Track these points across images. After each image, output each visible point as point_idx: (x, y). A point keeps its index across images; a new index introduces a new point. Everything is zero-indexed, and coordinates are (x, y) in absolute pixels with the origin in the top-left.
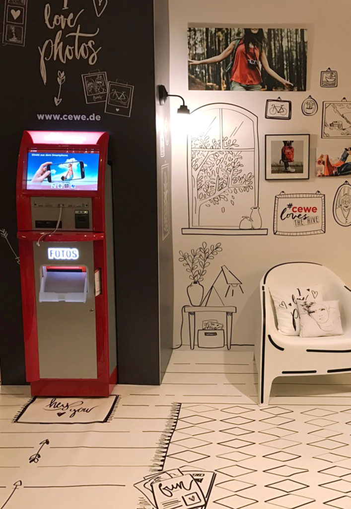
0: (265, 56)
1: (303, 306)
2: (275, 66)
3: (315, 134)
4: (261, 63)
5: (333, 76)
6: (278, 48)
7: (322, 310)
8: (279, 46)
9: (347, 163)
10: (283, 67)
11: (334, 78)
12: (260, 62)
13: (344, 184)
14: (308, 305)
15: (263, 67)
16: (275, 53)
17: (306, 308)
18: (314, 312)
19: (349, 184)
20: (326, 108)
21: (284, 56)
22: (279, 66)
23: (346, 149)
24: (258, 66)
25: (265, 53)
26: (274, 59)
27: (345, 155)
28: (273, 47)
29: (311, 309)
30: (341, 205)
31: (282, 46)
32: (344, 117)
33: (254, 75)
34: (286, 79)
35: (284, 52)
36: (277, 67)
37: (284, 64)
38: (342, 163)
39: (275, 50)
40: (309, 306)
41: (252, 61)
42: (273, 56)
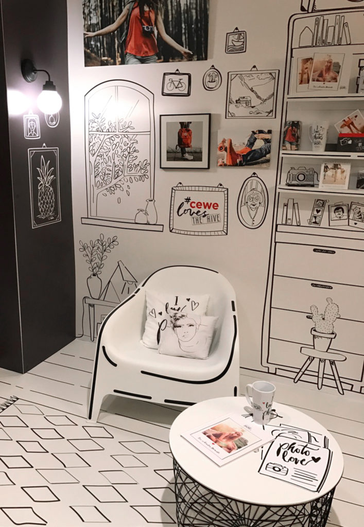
0: (160, 19)
1: (171, 317)
2: (172, 30)
3: (218, 113)
4: (157, 29)
5: (241, 37)
6: (176, 7)
7: (190, 326)
8: (177, 5)
9: (255, 150)
10: (182, 31)
11: (243, 40)
12: (155, 28)
13: (251, 177)
14: (178, 317)
15: (159, 33)
16: (172, 14)
17: (173, 321)
18: (180, 327)
19: (257, 177)
20: (231, 80)
21: (183, 17)
22: (177, 31)
23: (253, 132)
24: (153, 32)
25: (161, 15)
26: (171, 23)
27: (252, 140)
28: (170, 7)
29: (178, 323)
30: (247, 203)
31: (180, 4)
32: (253, 91)
33: (149, 44)
34: (184, 46)
35: (182, 12)
36: (174, 32)
37: (182, 27)
38: (249, 150)
39: (172, 10)
40: (178, 319)
41: (147, 27)
42: (170, 19)
